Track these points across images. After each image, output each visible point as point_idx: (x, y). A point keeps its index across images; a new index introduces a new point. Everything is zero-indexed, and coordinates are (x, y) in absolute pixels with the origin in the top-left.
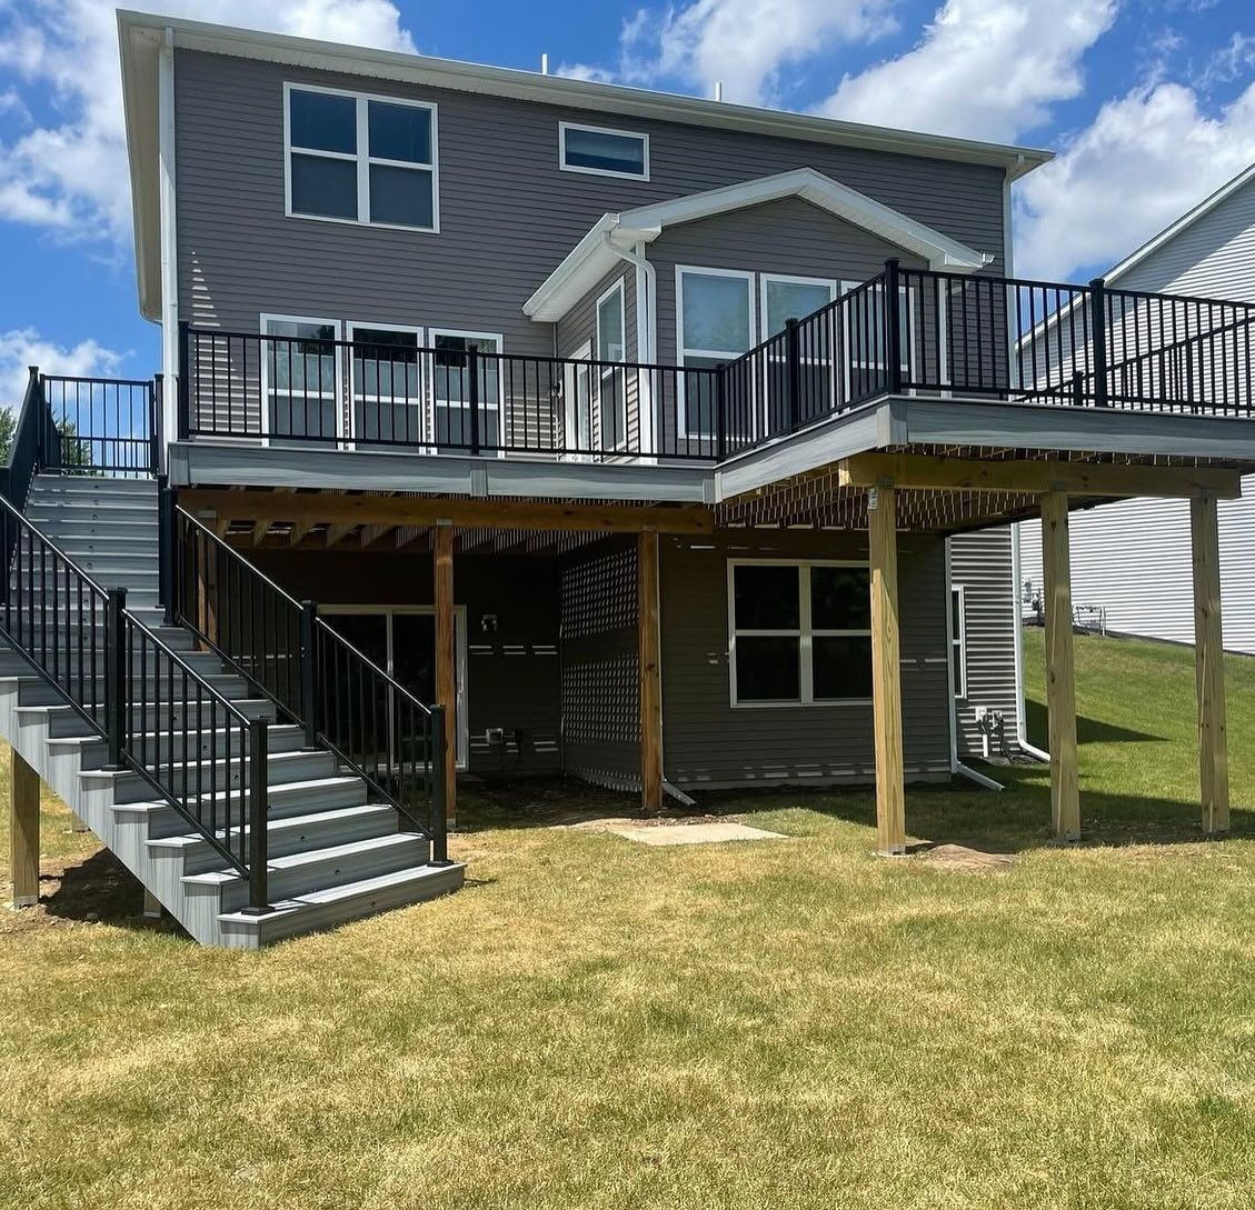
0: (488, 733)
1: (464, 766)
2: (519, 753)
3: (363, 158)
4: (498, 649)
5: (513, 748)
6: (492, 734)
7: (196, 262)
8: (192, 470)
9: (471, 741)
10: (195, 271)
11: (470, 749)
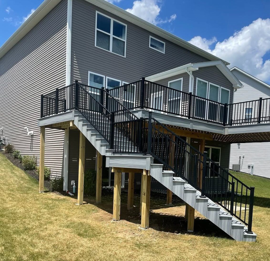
3: (111, 35)
7: (75, 54)
10: (74, 57)
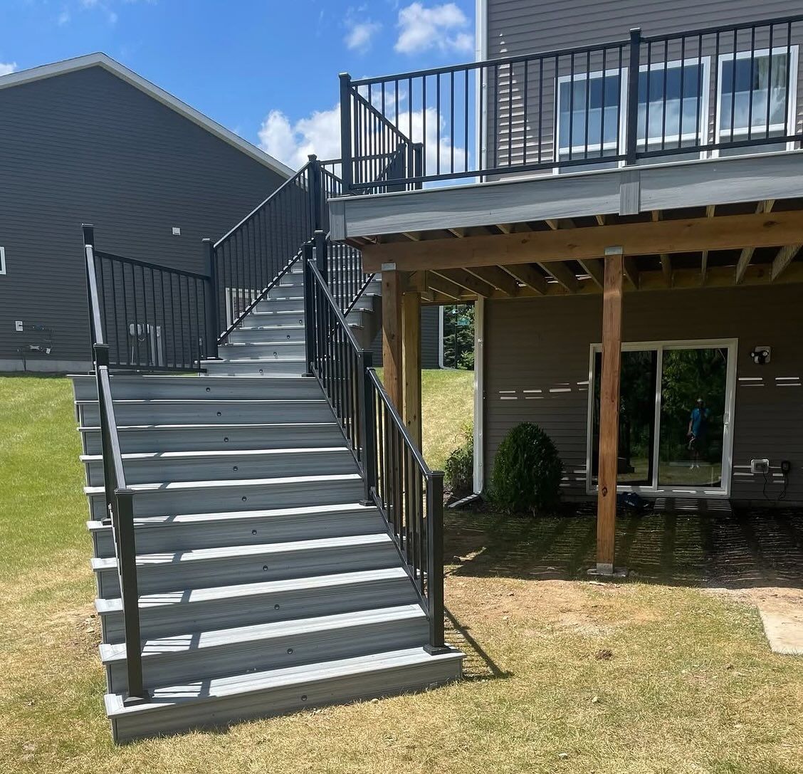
0: (753, 464)
1: (725, 493)
2: (786, 485)
4: (769, 380)
5: (779, 478)
6: (757, 465)
8: (349, 224)
9: (734, 470)
11: (733, 477)
